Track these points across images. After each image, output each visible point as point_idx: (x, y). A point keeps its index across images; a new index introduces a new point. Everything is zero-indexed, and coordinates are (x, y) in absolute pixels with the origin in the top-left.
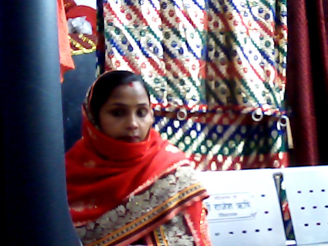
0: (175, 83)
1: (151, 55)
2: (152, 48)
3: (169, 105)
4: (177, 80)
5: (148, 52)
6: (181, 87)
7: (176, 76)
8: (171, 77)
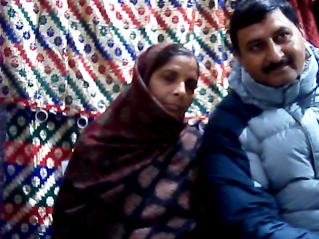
0: (77, 84)
1: (52, 46)
2: (53, 39)
3: (67, 109)
4: (80, 80)
5: (48, 42)
6: (84, 90)
7: (80, 76)
8: (73, 76)
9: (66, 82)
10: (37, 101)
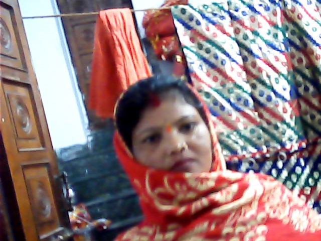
0: (270, 130)
1: (242, 108)
4: (271, 126)
5: (239, 107)
6: (276, 132)
7: (269, 123)
8: (265, 125)
9: (261, 131)
10: (244, 153)
